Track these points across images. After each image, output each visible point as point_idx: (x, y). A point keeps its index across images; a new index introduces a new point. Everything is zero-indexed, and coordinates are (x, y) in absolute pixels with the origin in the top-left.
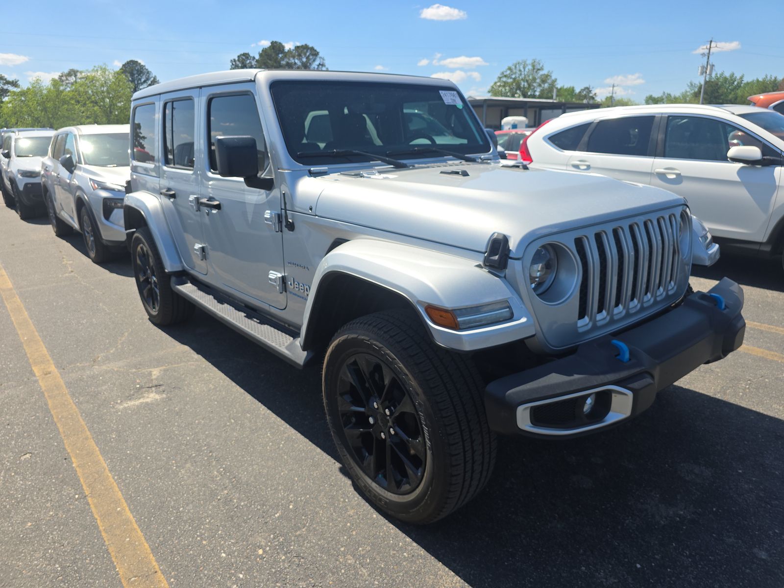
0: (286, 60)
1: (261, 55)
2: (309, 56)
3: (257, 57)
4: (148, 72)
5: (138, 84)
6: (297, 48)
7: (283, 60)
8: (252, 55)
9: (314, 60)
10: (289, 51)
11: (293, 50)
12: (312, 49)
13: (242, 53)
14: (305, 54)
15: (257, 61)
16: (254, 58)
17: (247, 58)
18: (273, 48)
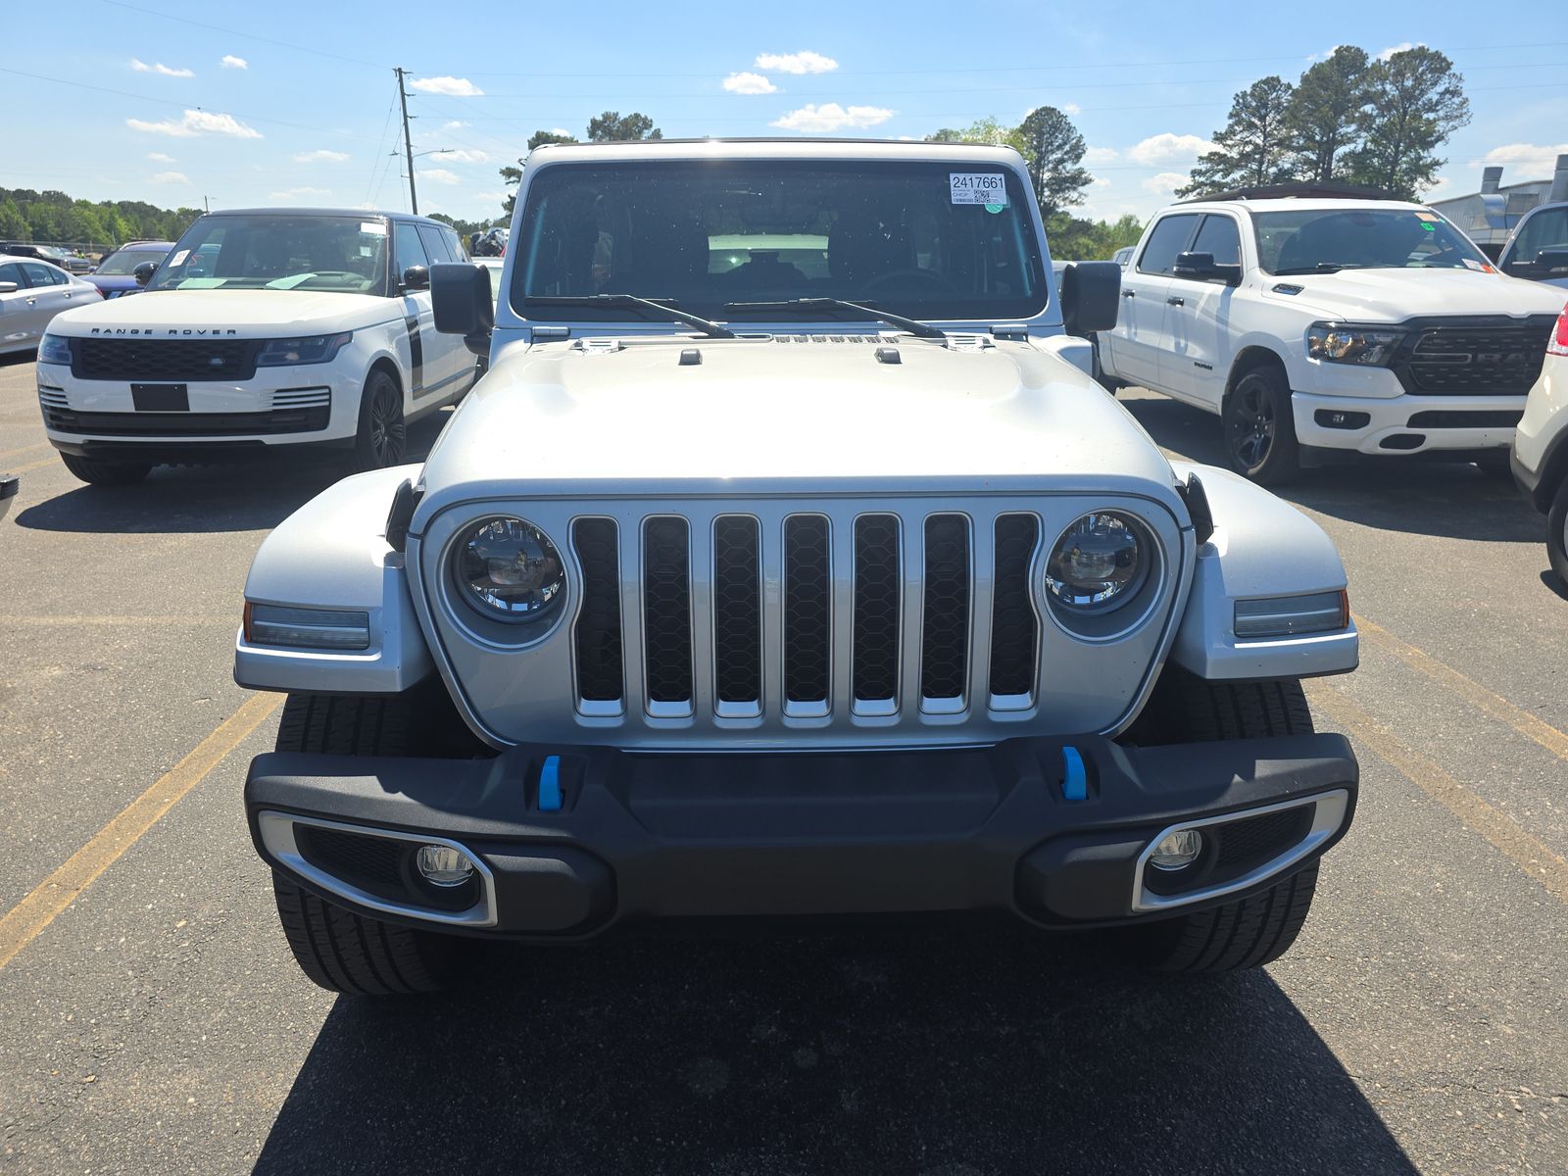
0: (1363, 86)
1: (1305, 79)
2: (1423, 73)
3: (1296, 84)
4: (1070, 129)
5: (1047, 152)
6: (1398, 57)
7: (1357, 88)
8: (1284, 81)
9: (1435, 84)
10: (1377, 67)
11: (1386, 63)
12: (1437, 56)
13: (1264, 78)
14: (1415, 70)
15: (1295, 93)
16: (1289, 86)
17: (1274, 89)
18: (1338, 63)
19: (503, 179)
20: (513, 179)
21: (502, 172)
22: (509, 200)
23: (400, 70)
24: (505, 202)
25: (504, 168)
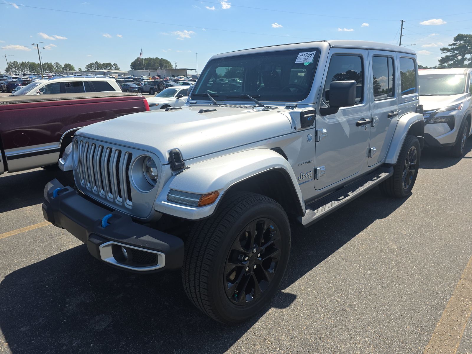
19: (441, 52)
20: (444, 51)
21: (441, 50)
22: (441, 59)
23: (403, 20)
24: (440, 59)
25: (442, 48)
